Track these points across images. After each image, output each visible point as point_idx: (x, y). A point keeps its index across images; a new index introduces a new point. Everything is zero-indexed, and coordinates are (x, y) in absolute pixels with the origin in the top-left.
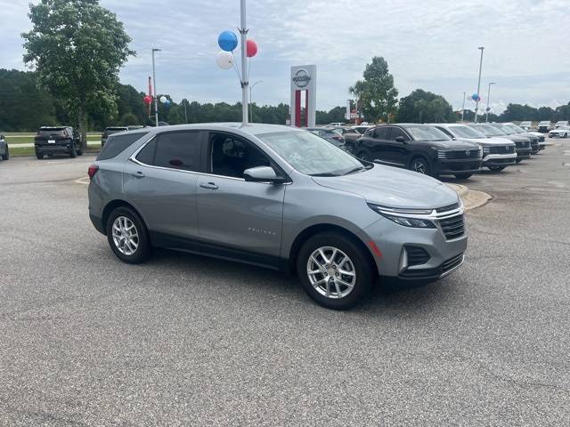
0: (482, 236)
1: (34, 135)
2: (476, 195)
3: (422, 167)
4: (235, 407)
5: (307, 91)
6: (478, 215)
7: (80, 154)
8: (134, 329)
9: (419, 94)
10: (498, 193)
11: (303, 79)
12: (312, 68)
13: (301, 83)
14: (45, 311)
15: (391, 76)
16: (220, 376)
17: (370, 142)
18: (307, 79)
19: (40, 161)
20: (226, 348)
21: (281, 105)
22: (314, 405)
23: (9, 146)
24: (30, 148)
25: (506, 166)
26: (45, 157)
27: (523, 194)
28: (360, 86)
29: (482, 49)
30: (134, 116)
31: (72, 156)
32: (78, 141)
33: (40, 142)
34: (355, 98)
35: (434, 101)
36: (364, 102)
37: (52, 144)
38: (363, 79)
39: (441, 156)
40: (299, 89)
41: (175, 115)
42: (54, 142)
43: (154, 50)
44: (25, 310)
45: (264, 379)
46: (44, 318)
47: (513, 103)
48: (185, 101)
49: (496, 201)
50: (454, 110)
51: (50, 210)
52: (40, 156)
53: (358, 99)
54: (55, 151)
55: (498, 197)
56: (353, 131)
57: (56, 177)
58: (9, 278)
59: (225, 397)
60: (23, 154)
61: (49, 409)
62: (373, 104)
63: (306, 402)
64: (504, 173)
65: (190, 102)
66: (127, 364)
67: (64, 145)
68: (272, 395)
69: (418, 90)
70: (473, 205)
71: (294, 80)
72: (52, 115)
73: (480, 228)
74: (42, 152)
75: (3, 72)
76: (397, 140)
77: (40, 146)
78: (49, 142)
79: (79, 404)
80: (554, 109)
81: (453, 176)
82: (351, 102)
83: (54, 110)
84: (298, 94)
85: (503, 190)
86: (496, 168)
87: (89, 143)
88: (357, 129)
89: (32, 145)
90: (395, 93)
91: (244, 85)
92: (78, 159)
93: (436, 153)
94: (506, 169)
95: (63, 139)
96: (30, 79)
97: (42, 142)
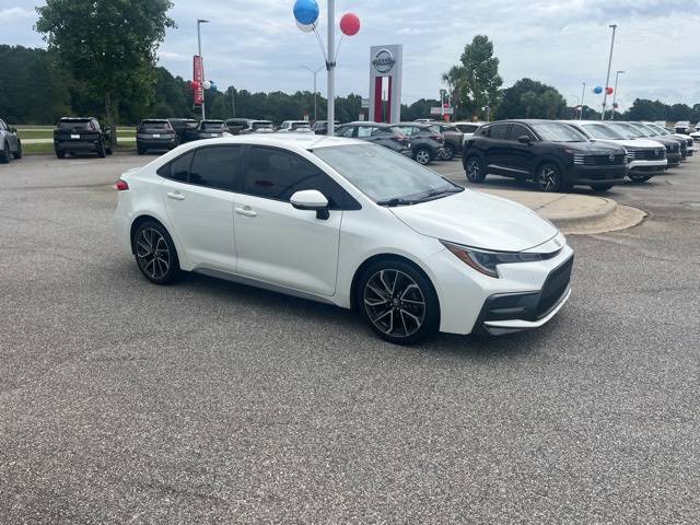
0: (653, 263)
1: (52, 129)
2: (627, 211)
3: (552, 175)
4: (409, 479)
5: (390, 78)
6: (638, 236)
7: (109, 152)
8: (244, 374)
9: (526, 85)
10: (653, 209)
11: (385, 63)
12: (396, 48)
13: (383, 68)
14: (124, 350)
15: (496, 59)
16: (375, 438)
17: (484, 143)
18: (391, 62)
19: (61, 161)
20: (371, 401)
21: (351, 96)
22: (511, 478)
23: (22, 141)
24: (48, 145)
25: (653, 175)
26: (67, 155)
27: (684, 211)
28: (455, 74)
29: (614, 27)
30: (168, 107)
31: (101, 156)
32: (107, 136)
33: (61, 137)
34: (449, 88)
35: (546, 93)
36: (459, 93)
37: (76, 140)
38: (460, 64)
39: (578, 161)
40: (379, 75)
41: (220, 106)
42: (78, 137)
43: (200, 21)
44: (98, 348)
45: (434, 442)
46: (124, 358)
47: (641, 98)
48: (231, 89)
49: (654, 219)
50: (568, 105)
51: (92, 222)
52: (61, 154)
53: (453, 89)
54: (81, 149)
55: (654, 214)
56: (453, 129)
57: (86, 181)
58: (64, 306)
59: (391, 465)
60: (40, 152)
61: (166, 478)
62: (471, 95)
63: (499, 475)
64: (650, 184)
65: (238, 91)
66: (249, 419)
67: (90, 142)
68: (452, 464)
69: (524, 80)
70: (626, 224)
71: (374, 63)
72: (66, 104)
73: (648, 253)
74: (64, 150)
75: (5, 48)
76: (521, 141)
77: (61, 141)
78: (73, 136)
79: (204, 471)
80: (692, 107)
81: (588, 187)
82: (443, 92)
83: (69, 97)
84: (379, 81)
85: (657, 205)
86: (641, 178)
87: (119, 139)
88: (458, 126)
89: (52, 141)
90: (500, 82)
91: (330, 66)
92: (108, 159)
93: (571, 156)
94: (652, 180)
95: (89, 133)
96: (39, 58)
97: (62, 137)
